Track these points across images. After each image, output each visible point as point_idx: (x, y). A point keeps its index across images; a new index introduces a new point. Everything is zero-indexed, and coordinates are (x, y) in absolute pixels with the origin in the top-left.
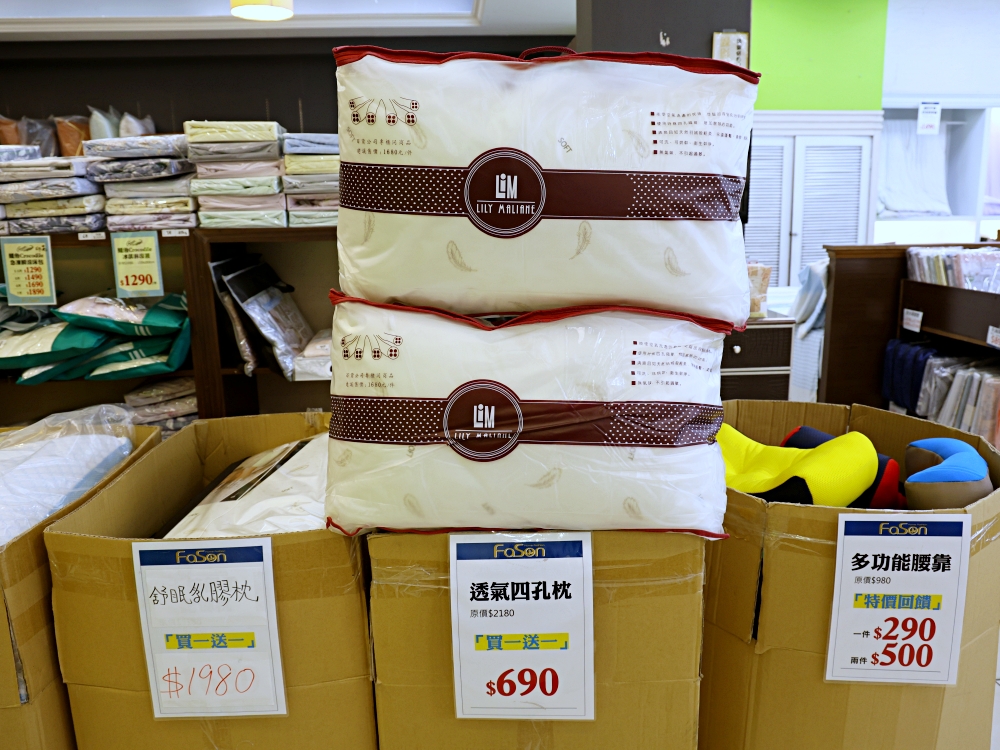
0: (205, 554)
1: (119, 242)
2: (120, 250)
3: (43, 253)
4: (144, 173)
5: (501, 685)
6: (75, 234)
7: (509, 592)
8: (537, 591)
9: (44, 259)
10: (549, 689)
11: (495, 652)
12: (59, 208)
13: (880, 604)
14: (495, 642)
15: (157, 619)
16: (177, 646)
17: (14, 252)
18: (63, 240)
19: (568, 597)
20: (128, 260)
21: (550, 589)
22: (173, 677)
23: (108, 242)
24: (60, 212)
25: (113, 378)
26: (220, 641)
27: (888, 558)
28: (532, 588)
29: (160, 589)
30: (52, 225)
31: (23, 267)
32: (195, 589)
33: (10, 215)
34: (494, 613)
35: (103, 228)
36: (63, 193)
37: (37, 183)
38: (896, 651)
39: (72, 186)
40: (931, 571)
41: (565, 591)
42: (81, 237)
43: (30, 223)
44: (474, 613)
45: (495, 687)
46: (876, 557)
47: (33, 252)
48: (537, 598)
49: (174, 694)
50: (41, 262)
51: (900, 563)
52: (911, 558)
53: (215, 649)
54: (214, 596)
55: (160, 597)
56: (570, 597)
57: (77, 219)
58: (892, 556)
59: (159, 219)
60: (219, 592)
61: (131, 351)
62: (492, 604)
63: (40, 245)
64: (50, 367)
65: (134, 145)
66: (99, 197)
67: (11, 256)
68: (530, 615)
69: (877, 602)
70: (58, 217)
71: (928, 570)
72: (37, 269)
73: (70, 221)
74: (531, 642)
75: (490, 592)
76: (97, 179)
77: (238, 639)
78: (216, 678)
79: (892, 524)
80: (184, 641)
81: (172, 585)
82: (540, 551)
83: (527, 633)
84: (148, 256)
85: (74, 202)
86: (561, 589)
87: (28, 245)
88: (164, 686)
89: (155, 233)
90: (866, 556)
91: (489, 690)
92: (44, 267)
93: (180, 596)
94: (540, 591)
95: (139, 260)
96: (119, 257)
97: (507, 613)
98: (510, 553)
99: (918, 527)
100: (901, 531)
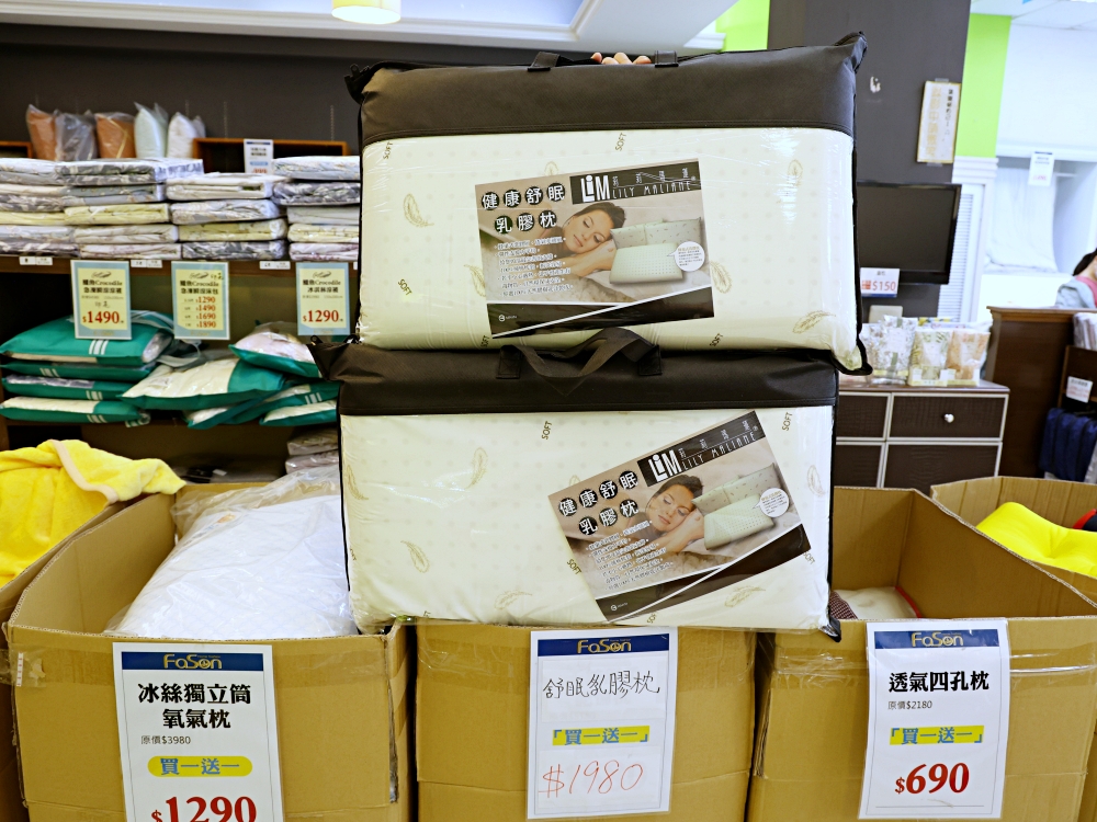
0: (608, 643)
1: (303, 273)
2: (306, 282)
3: (220, 282)
4: (337, 199)
5: (912, 783)
6: (257, 262)
7: (928, 683)
8: (955, 682)
9: (220, 289)
10: (958, 785)
11: (910, 746)
12: (241, 232)
14: (910, 736)
15: (546, 713)
16: (565, 742)
17: (186, 279)
18: (243, 269)
19: (986, 688)
20: (313, 293)
21: (968, 680)
22: (554, 776)
23: (293, 271)
24: (242, 237)
25: (288, 424)
26: (611, 736)
28: (951, 678)
29: (556, 681)
30: (231, 250)
31: (195, 296)
32: (594, 680)
33: (183, 238)
34: (911, 704)
35: (286, 257)
36: (251, 216)
37: (222, 204)
39: (262, 210)
41: (982, 681)
42: (263, 265)
43: (206, 247)
44: (892, 705)
45: (904, 784)
47: (208, 280)
48: (955, 689)
49: (553, 794)
50: (216, 292)
53: (606, 744)
54: (613, 689)
55: (555, 691)
56: (987, 688)
57: (260, 246)
59: (348, 250)
60: (619, 684)
61: (308, 394)
62: (911, 695)
63: (216, 272)
64: (223, 410)
65: (328, 167)
66: (281, 221)
67: (183, 283)
68: (946, 707)
70: (238, 242)
72: (210, 299)
73: (252, 246)
74: (947, 736)
75: (908, 682)
76: (283, 202)
77: (631, 734)
78: (602, 775)
80: (573, 737)
81: (570, 677)
82: (958, 640)
83: (943, 726)
84: (336, 290)
85: (259, 227)
86: (979, 680)
87: (202, 272)
88: (543, 785)
89: (346, 265)
91: (898, 788)
92: (218, 297)
93: (576, 689)
94: (958, 681)
95: (326, 293)
96: (302, 290)
97: (925, 705)
98: (928, 642)
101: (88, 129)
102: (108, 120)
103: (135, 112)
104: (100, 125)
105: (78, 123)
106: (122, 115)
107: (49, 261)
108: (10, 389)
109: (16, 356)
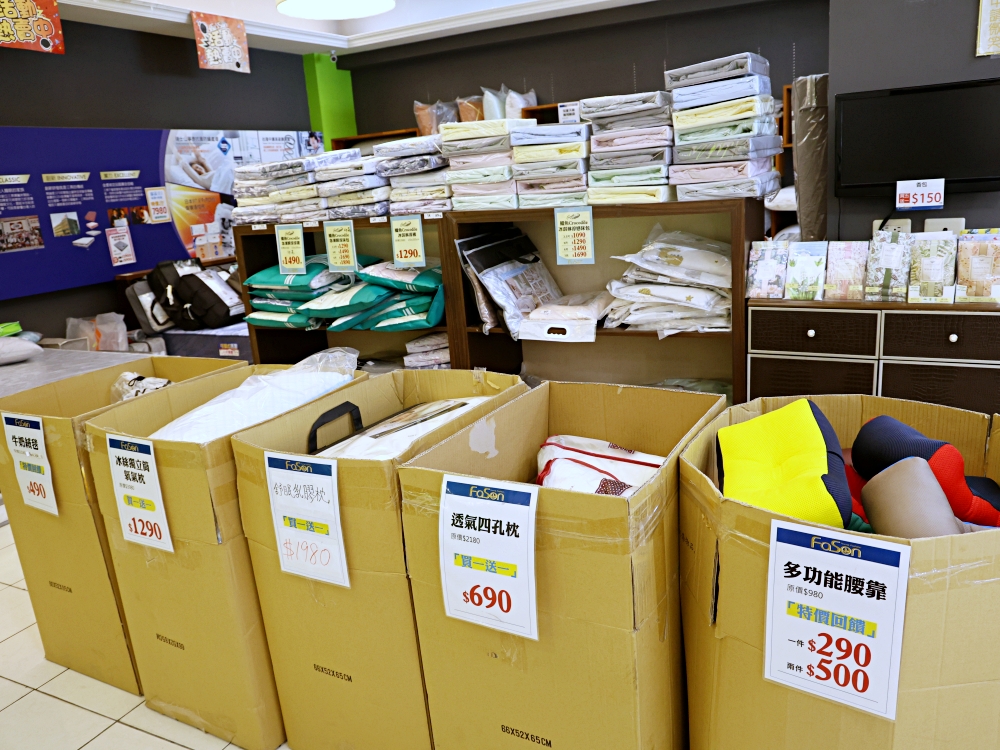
0: (301, 465)
1: (395, 224)
2: (397, 230)
3: (349, 233)
4: (413, 168)
5: (473, 596)
6: (368, 218)
7: (477, 525)
8: (495, 527)
9: (349, 238)
10: (505, 607)
11: (467, 569)
12: (359, 199)
13: (813, 617)
14: (467, 561)
16: (289, 525)
17: (332, 233)
18: (361, 223)
19: (517, 536)
20: (402, 238)
21: (504, 528)
22: (288, 545)
23: (388, 224)
24: (358, 202)
25: (389, 330)
26: (310, 527)
27: (820, 573)
28: (492, 524)
30: (353, 212)
31: (337, 244)
33: (330, 206)
34: (466, 538)
35: (387, 214)
36: (358, 188)
37: (343, 181)
38: (831, 668)
39: (363, 182)
40: (865, 596)
41: (515, 531)
42: (372, 220)
43: (341, 210)
44: (453, 536)
45: (469, 596)
46: (808, 569)
47: (342, 233)
48: (495, 532)
49: (290, 557)
50: (348, 240)
51: (833, 580)
52: (844, 578)
53: (309, 531)
55: (279, 490)
57: (370, 207)
58: (824, 572)
59: (425, 205)
60: (308, 493)
61: (404, 308)
62: (464, 531)
63: (346, 227)
64: (349, 318)
65: (406, 146)
66: (387, 188)
67: (330, 235)
68: (490, 545)
69: (810, 615)
70: (358, 205)
71: (862, 594)
72: (345, 245)
73: (365, 208)
74: (491, 567)
75: (464, 521)
76: (383, 174)
77: (320, 528)
79: (824, 539)
80: (292, 522)
82: (500, 497)
83: (488, 559)
84: (414, 234)
85: (367, 194)
86: (512, 529)
87: (339, 228)
88: (285, 550)
89: (419, 216)
90: (798, 566)
91: (465, 598)
92: (350, 244)
94: (497, 528)
95: (408, 237)
96: (395, 235)
97: (475, 540)
98: (480, 494)
99: (852, 548)
100: (833, 548)
101: (453, 112)
102: (464, 103)
103: (482, 94)
104: (460, 108)
105: (445, 109)
106: (476, 97)
107: (264, 227)
108: (255, 307)
109: (254, 286)
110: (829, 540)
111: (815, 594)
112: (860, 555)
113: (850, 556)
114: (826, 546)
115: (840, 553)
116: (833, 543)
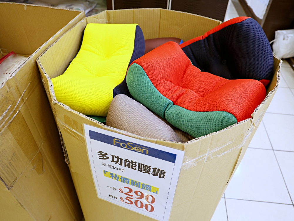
13: (120, 180)
27: (121, 160)
38: (133, 201)
40: (151, 175)
46: (113, 157)
51: (130, 164)
52: (137, 164)
58: (124, 159)
69: (118, 178)
71: (149, 174)
79: (122, 141)
90: (106, 154)
99: (142, 148)
100: (128, 147)
110: (126, 142)
111: (120, 169)
112: (148, 153)
113: (141, 152)
114: (124, 146)
115: (134, 150)
116: (129, 144)
